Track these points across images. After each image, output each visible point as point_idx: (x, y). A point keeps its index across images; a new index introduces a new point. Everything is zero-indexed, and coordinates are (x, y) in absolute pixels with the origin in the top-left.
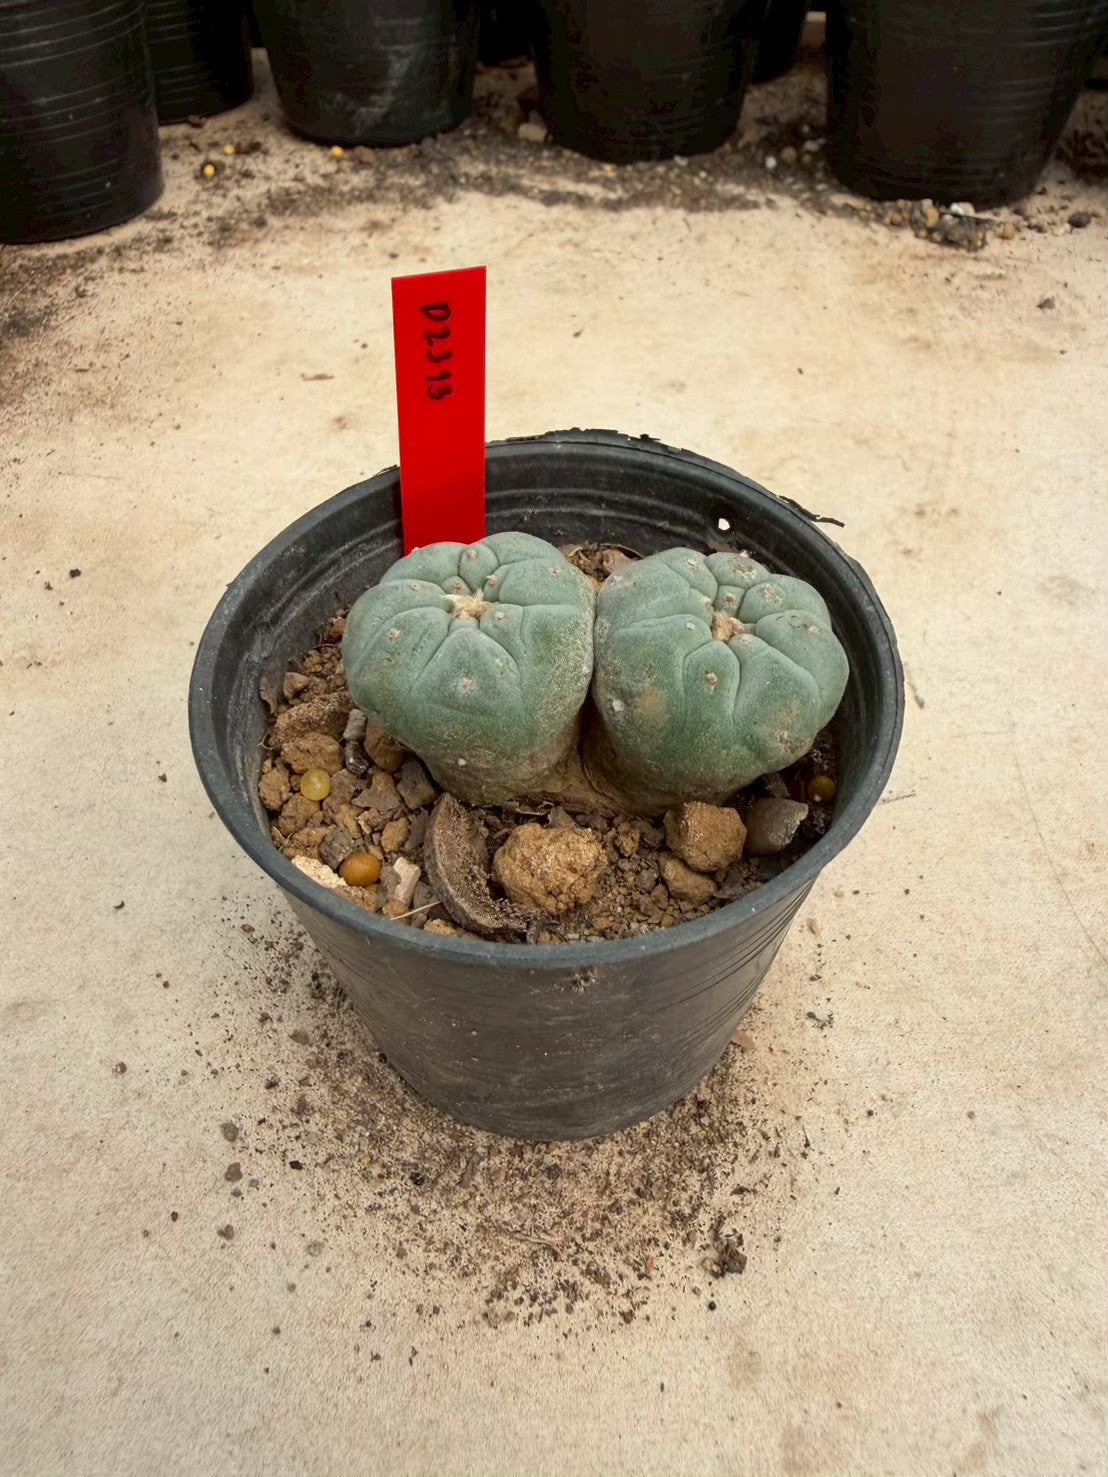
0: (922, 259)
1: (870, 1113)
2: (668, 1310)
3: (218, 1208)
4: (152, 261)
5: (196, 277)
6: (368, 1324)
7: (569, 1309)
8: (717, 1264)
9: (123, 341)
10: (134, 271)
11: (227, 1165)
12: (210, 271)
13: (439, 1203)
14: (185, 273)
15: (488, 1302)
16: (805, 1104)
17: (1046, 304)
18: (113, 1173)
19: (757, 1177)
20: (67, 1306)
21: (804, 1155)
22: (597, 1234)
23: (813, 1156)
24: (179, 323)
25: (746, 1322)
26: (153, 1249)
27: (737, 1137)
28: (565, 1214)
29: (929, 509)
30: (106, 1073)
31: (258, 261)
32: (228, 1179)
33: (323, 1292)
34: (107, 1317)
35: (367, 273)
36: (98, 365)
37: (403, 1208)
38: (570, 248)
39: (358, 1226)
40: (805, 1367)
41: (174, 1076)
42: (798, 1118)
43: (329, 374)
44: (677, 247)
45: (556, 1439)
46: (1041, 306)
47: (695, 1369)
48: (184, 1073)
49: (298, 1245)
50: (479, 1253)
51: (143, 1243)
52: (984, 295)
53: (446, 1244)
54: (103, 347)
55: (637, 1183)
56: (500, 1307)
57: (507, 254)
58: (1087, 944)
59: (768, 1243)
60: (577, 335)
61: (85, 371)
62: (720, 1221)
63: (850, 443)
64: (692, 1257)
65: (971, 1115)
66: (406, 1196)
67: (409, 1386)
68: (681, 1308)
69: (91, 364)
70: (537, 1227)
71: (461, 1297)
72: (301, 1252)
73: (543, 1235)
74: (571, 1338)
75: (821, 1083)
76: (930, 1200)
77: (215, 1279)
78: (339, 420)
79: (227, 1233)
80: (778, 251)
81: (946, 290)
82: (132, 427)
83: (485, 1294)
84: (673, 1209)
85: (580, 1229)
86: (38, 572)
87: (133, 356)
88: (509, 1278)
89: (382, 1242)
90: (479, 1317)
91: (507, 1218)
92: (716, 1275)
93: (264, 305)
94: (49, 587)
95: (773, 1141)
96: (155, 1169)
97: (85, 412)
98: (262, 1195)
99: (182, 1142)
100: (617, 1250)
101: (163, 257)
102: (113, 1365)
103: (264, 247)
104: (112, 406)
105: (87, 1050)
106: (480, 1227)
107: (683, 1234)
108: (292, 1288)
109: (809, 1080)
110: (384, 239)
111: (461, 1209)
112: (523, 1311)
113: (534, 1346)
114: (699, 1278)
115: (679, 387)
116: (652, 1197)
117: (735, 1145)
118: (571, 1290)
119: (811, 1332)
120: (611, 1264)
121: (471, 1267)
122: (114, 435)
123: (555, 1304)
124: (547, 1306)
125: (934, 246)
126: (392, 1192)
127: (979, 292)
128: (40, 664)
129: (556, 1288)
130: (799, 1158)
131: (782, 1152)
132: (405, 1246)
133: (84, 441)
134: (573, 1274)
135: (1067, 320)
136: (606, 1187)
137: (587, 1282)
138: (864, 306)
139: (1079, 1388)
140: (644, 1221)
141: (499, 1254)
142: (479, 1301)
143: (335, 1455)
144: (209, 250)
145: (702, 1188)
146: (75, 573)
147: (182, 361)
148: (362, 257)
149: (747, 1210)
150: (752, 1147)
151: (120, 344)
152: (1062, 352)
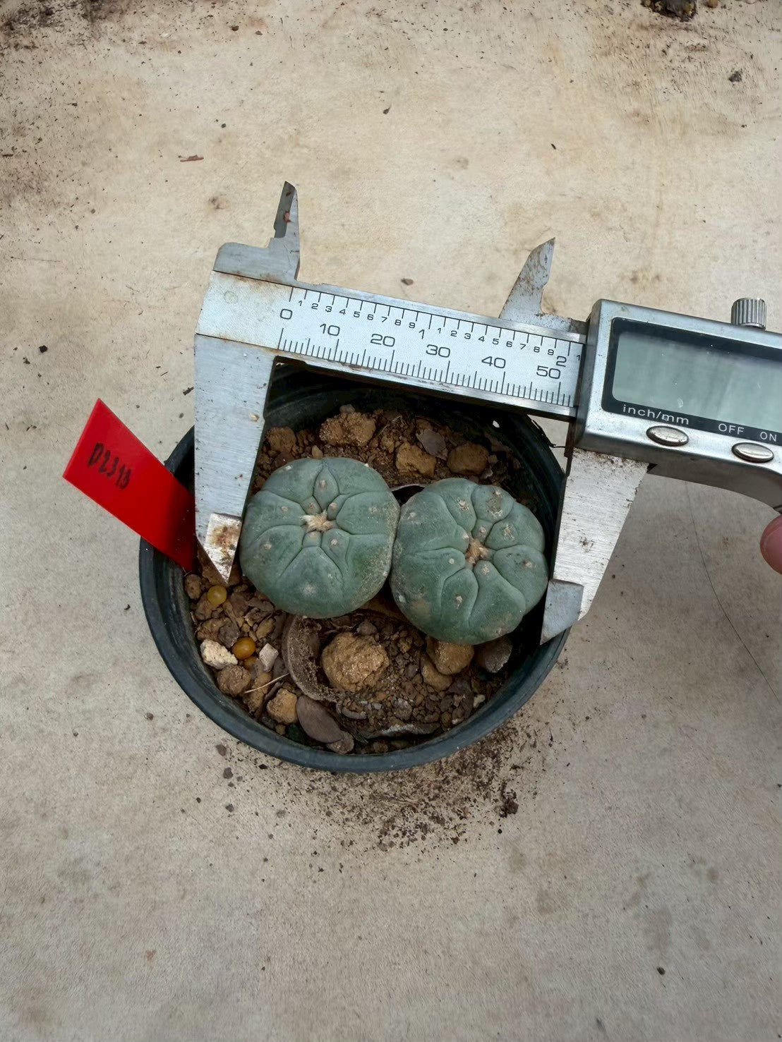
0: (646, 29)
1: (587, 718)
2: (477, 835)
3: (222, 794)
4: (40, 36)
5: (79, 53)
6: (315, 853)
7: (423, 838)
8: (503, 810)
9: (33, 124)
10: (27, 47)
11: (223, 769)
12: (89, 47)
13: (347, 784)
14: (70, 49)
15: (379, 837)
16: (551, 715)
17: (735, 77)
18: (158, 778)
19: (524, 759)
20: (147, 854)
21: (550, 745)
22: (436, 797)
23: (555, 745)
24: (75, 105)
25: (518, 839)
26: (189, 820)
27: (513, 737)
28: (418, 786)
29: (640, 275)
30: (141, 718)
31: (126, 35)
32: (225, 778)
33: (288, 837)
34: (170, 858)
35: (216, 47)
36: (19, 150)
37: (327, 788)
38: (375, 19)
39: (303, 799)
40: (549, 860)
41: (182, 717)
42: (547, 723)
43: (199, 156)
44: (458, 17)
45: (420, 904)
46: (731, 79)
47: (492, 865)
48: (188, 716)
49: (271, 813)
50: (372, 811)
51: (183, 816)
52: (690, 67)
53: (353, 808)
54: (19, 131)
55: (457, 766)
56: (386, 840)
57: (324, 25)
58: (717, 606)
59: (529, 796)
60: (386, 112)
61: (11, 155)
62: (504, 786)
63: (587, 216)
64: (489, 806)
65: (644, 717)
66: (328, 781)
67: (341, 883)
68: (484, 834)
69: (13, 148)
70: (403, 795)
71: (364, 835)
72: (272, 816)
73: (407, 799)
74: (426, 853)
75: (560, 702)
76: (619, 767)
77: (227, 834)
78: (214, 200)
79: (230, 808)
80: (536, 20)
81: (662, 63)
82: (57, 211)
83: (377, 833)
84: (478, 780)
85: (427, 794)
86: (16, 349)
87: (45, 140)
88: (390, 822)
89: (318, 808)
90: (375, 845)
91: (386, 790)
92: (501, 816)
93: (138, 84)
94: (27, 362)
95: (533, 739)
96: (181, 774)
97: (19, 197)
98: (246, 786)
99: (194, 757)
100: (448, 804)
101: (49, 31)
102: (179, 883)
103: (129, 19)
104: (39, 192)
105: (127, 704)
106: (371, 797)
107: (483, 793)
108: (271, 836)
109: (553, 699)
110: (225, 9)
111: (360, 786)
112: (398, 841)
113: (405, 859)
114: (493, 817)
115: (463, 163)
116: (466, 774)
117: (512, 741)
118: (424, 828)
119: (553, 842)
120: (445, 813)
121: (369, 818)
122: (46, 220)
123: (416, 836)
124: (411, 837)
125: (655, 14)
126: (320, 779)
127: (687, 64)
128: (35, 427)
129: (416, 828)
130: (548, 747)
131: (538, 744)
132: (331, 809)
133: (25, 227)
134: (425, 820)
135: (749, 93)
136: (440, 770)
137: (432, 823)
138: (600, 79)
139: (689, 862)
140: (462, 787)
141: (383, 810)
142: (374, 837)
143: (306, 920)
144: (84, 23)
145: (494, 767)
146: (43, 349)
147: (84, 144)
148: (210, 30)
149: (518, 778)
150: (521, 742)
151: (32, 127)
152: (743, 126)
